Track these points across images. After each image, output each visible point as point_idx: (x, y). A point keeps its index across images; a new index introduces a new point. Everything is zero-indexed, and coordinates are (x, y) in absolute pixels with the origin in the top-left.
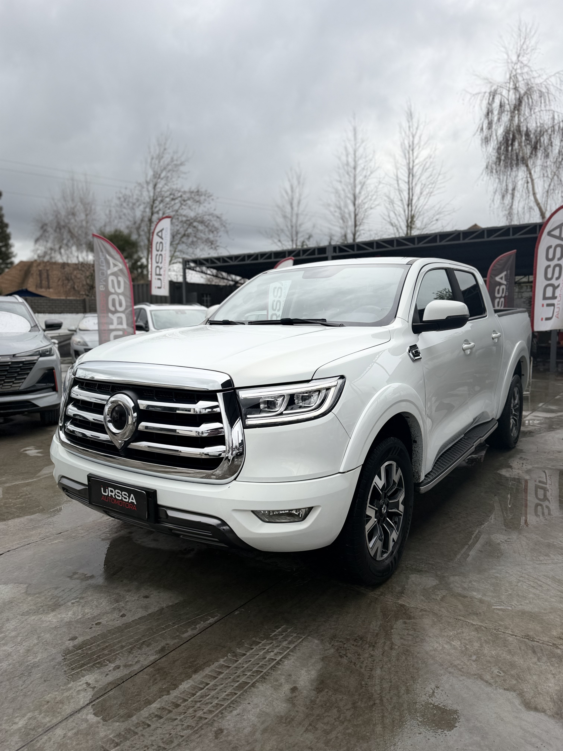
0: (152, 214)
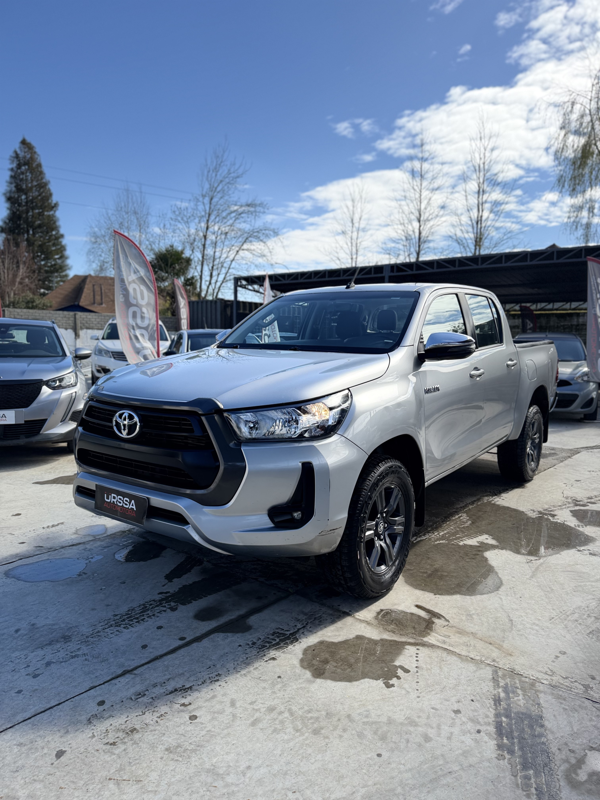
0: (207, 228)
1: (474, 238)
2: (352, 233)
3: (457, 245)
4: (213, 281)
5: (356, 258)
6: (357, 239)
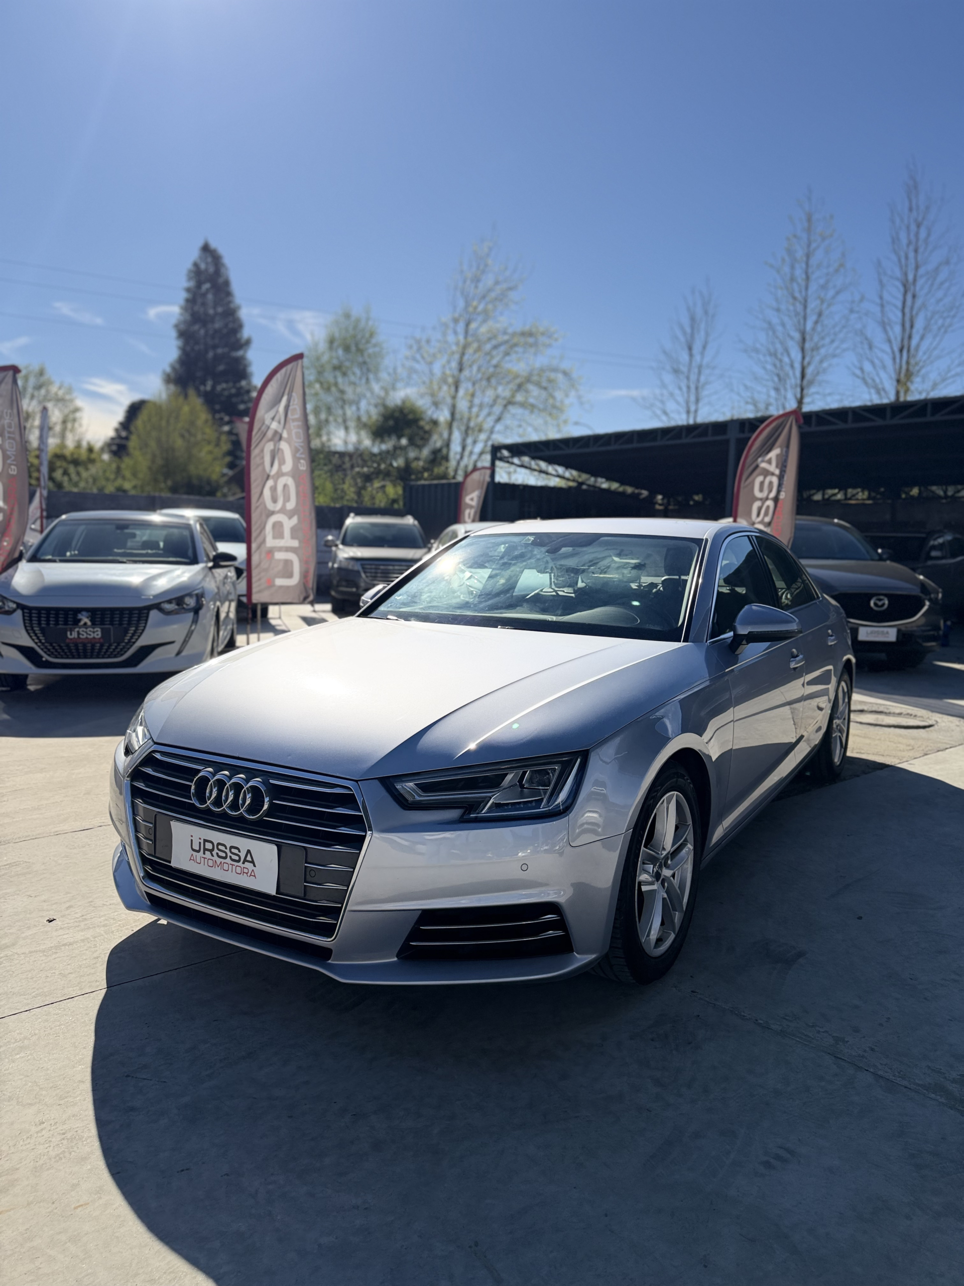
0: (461, 370)
1: (894, 376)
2: (689, 370)
3: (865, 389)
4: (467, 453)
5: (696, 411)
6: (698, 380)
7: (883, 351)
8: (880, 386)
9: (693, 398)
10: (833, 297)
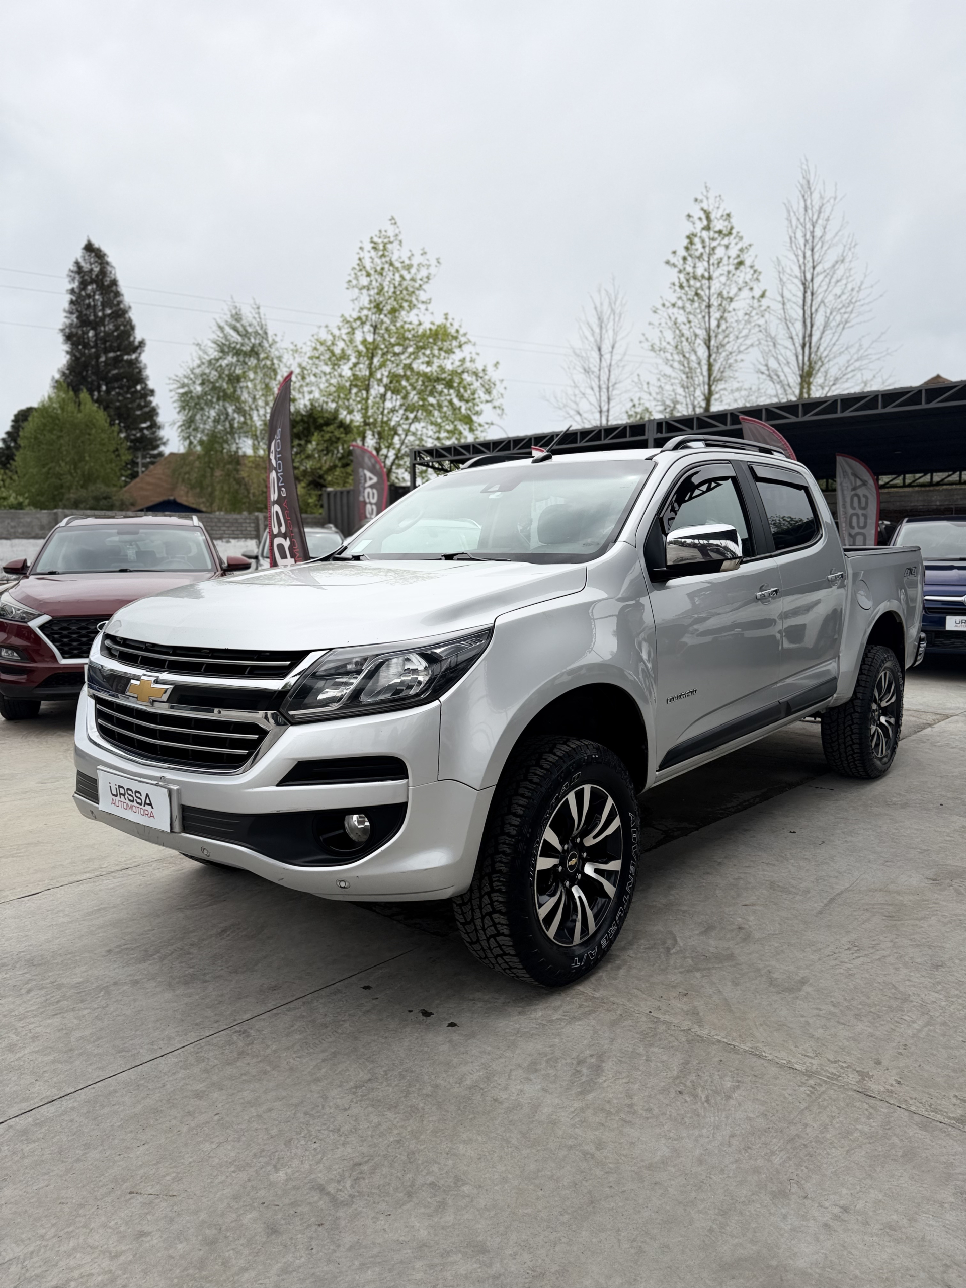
1: (798, 372)
2: (600, 370)
3: (771, 383)
6: (608, 380)
7: (787, 348)
8: (786, 383)
9: (604, 398)
10: (736, 295)
